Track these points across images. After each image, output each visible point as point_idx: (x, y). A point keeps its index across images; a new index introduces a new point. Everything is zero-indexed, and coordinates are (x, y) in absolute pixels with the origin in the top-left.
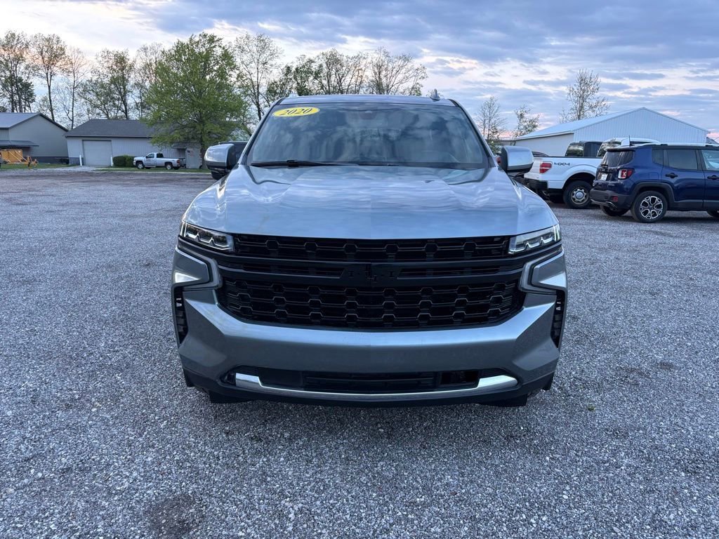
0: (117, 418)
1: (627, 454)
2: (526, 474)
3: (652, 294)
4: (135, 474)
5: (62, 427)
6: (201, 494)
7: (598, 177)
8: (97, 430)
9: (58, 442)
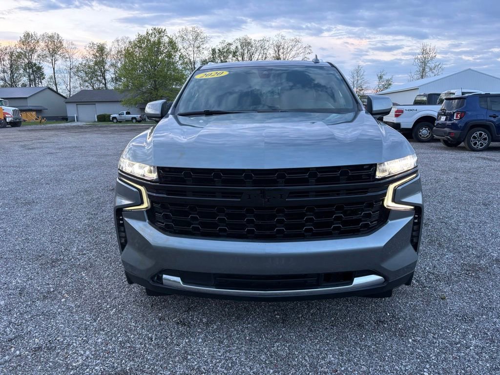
0: (79, 307)
1: (474, 336)
2: (393, 354)
3: (485, 205)
4: (88, 353)
5: (38, 313)
6: (136, 370)
7: (438, 119)
8: (63, 316)
9: (34, 326)
